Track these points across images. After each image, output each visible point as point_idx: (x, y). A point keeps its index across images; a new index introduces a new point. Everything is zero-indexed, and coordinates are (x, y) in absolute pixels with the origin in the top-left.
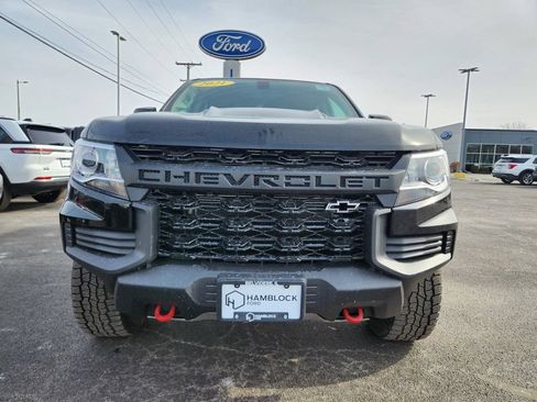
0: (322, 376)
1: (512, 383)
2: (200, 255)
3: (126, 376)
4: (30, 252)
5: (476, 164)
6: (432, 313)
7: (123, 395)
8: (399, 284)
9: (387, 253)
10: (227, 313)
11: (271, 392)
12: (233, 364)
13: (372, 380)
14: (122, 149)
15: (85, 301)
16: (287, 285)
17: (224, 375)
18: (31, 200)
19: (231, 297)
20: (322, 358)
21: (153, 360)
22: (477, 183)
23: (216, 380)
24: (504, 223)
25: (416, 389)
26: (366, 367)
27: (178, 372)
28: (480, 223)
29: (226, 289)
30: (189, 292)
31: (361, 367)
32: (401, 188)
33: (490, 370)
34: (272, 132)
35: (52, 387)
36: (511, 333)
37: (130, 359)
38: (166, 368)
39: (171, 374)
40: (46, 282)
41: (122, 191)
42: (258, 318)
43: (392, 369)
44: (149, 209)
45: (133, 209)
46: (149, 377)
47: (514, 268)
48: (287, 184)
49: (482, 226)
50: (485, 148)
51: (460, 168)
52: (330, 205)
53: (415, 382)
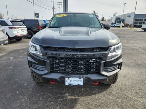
0: (88, 93)
1: (133, 96)
2: (60, 71)
3: (44, 92)
4: (18, 57)
5: (137, 25)
6: (115, 79)
7: (44, 97)
8: (106, 78)
9: (104, 70)
10: (67, 84)
11: (77, 97)
12: (68, 90)
13: (100, 95)
14: (41, 47)
15: (34, 76)
16: (80, 78)
17: (66, 93)
18: (15, 40)
19: (68, 81)
20: (88, 88)
21: (50, 88)
22: (137, 31)
23: (64, 94)
24: (142, 46)
25: (110, 97)
26: (99, 91)
27: (56, 92)
28: (135, 46)
29: (66, 79)
30: (58, 79)
31: (97, 91)
32: (108, 56)
33: (129, 92)
34: (77, 43)
35: (29, 95)
36: (136, 82)
37: (45, 88)
38: (53, 91)
39: (54, 92)
40: (23, 66)
41: (42, 57)
42: (74, 85)
43: (105, 92)
44: (48, 61)
45: (45, 61)
46: (49, 93)
47: (141, 62)
48: (80, 56)
49: (135, 48)
50: (141, 20)
51: (132, 26)
52: (91, 60)
53: (110, 95)
